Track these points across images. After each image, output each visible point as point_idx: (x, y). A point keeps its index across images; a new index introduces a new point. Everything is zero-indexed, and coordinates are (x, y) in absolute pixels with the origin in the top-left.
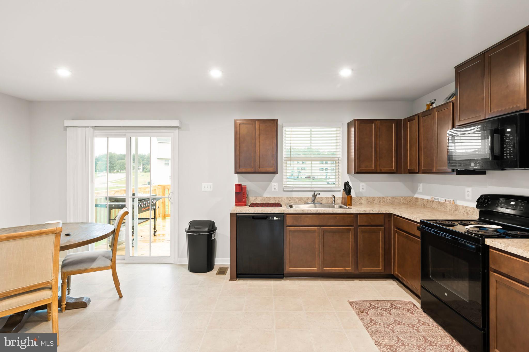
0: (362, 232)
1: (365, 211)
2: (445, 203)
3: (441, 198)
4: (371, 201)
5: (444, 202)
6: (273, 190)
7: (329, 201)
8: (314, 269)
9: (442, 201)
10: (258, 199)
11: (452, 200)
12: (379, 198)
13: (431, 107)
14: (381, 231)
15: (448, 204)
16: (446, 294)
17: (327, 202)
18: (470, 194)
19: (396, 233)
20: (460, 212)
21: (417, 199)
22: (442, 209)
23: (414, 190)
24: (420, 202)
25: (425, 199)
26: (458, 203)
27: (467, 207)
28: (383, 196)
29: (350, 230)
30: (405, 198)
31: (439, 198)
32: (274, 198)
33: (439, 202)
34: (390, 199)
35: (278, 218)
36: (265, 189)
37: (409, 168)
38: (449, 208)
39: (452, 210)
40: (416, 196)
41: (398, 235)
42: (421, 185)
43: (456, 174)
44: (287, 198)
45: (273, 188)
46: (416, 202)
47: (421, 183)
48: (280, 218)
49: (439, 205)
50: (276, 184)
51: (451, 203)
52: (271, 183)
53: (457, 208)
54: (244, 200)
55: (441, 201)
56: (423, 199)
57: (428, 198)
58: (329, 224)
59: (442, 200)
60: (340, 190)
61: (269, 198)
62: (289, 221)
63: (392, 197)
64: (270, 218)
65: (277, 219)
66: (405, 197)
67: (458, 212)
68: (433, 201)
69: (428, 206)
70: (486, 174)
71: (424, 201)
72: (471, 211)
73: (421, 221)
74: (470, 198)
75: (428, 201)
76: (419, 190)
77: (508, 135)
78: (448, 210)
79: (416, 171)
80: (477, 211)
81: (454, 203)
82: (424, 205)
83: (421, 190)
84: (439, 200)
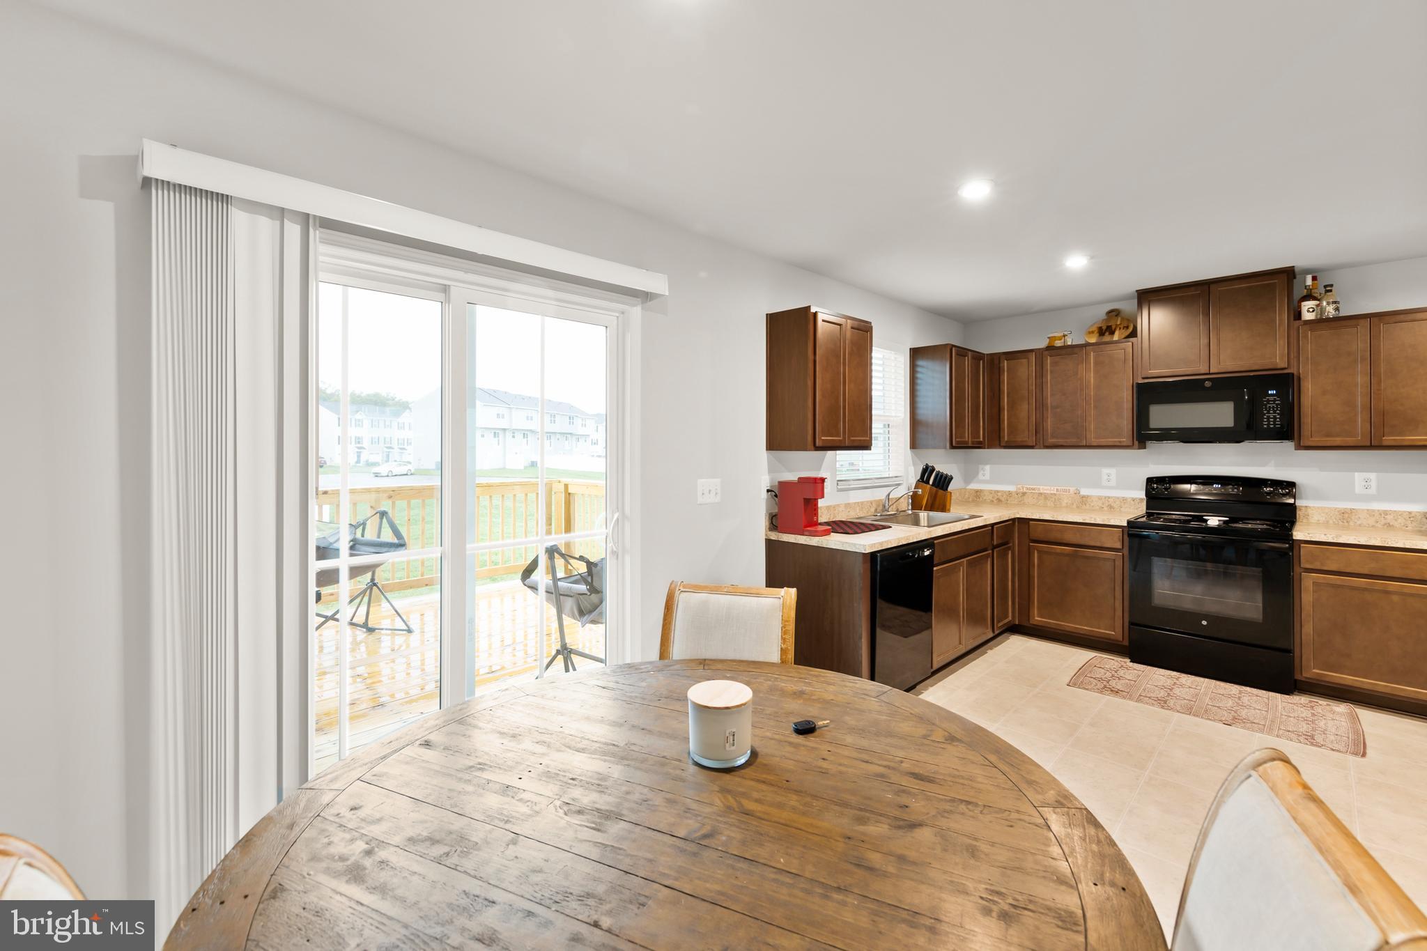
0: (998, 556)
1: (1000, 517)
2: (1055, 494)
3: (1046, 488)
9: (1048, 492)
11: (1072, 490)
13: (1059, 344)
15: (1064, 495)
16: (1204, 623)
18: (1113, 477)
19: (1036, 551)
20: (1092, 504)
21: (978, 492)
25: (1002, 491)
26: (1084, 492)
27: (1109, 498)
31: (1041, 487)
35: (929, 550)
37: (1006, 439)
38: (1065, 502)
39: (1073, 504)
40: (974, 486)
42: (988, 467)
46: (977, 496)
47: (987, 464)
49: (1040, 498)
51: (1071, 492)
53: (1086, 501)
55: (1045, 492)
56: (997, 491)
57: (1012, 488)
58: (972, 551)
64: (920, 553)
65: (928, 552)
67: (1088, 505)
68: (1024, 494)
69: (1013, 502)
70: (1145, 448)
71: (999, 494)
72: (1117, 503)
73: (1129, 522)
74: (1113, 483)
75: (1010, 493)
76: (980, 477)
77: (1272, 398)
78: (1064, 504)
79: (1031, 444)
80: (1132, 502)
81: (1077, 493)
82: (999, 500)
83: (987, 477)
84: (1039, 489)
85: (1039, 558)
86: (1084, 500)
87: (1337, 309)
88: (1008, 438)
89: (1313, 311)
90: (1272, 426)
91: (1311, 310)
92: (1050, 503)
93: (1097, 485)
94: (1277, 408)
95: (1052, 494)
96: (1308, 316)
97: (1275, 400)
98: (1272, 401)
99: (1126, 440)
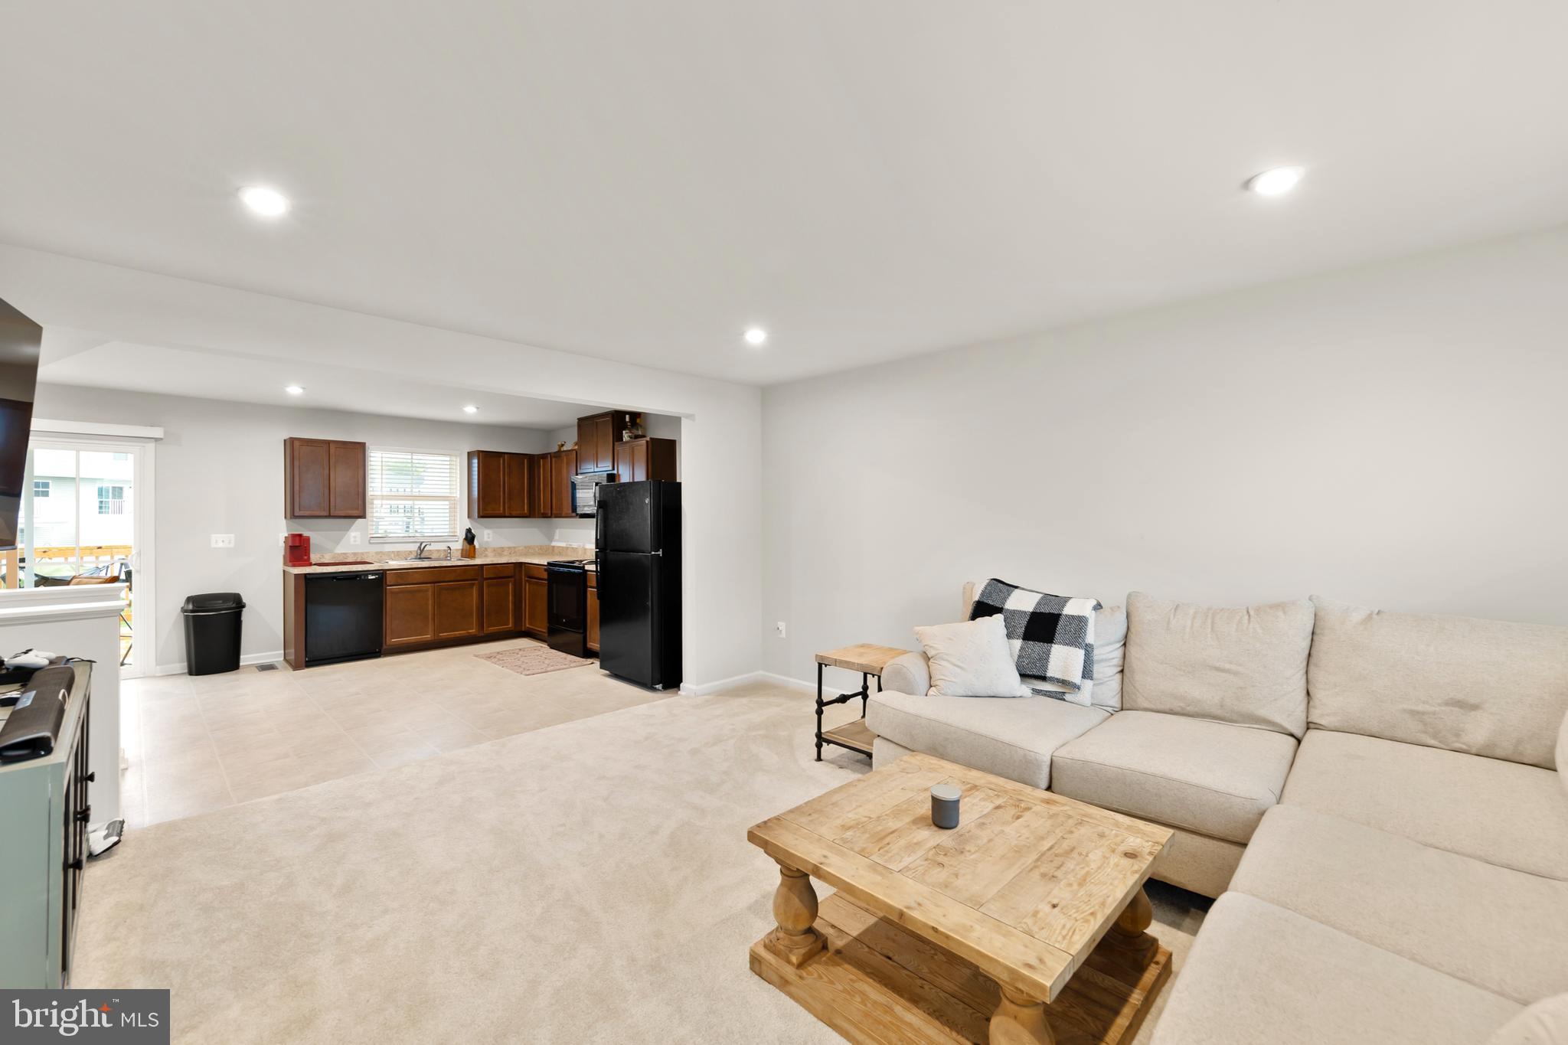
0: (489, 586)
1: (492, 561)
4: (499, 551)
5: (577, 547)
6: (352, 543)
7: (444, 553)
8: (428, 637)
10: (325, 557)
12: (509, 548)
14: (510, 584)
16: (564, 620)
17: (440, 554)
18: (589, 536)
19: (527, 584)
23: (551, 538)
24: (556, 551)
29: (473, 584)
30: (541, 548)
32: (355, 554)
33: (573, 548)
36: (337, 542)
37: (542, 511)
40: (554, 544)
43: (578, 520)
44: (377, 553)
45: (352, 539)
46: (553, 551)
48: (378, 576)
50: (357, 533)
51: (582, 547)
52: (348, 533)
54: (306, 557)
56: (560, 547)
58: (447, 580)
59: (575, 545)
60: (457, 538)
61: (345, 554)
62: (389, 580)
63: (525, 547)
64: (363, 577)
65: (374, 577)
66: (541, 546)
73: (548, 563)
76: (556, 538)
79: (549, 515)
85: (528, 587)
99: (571, 513)
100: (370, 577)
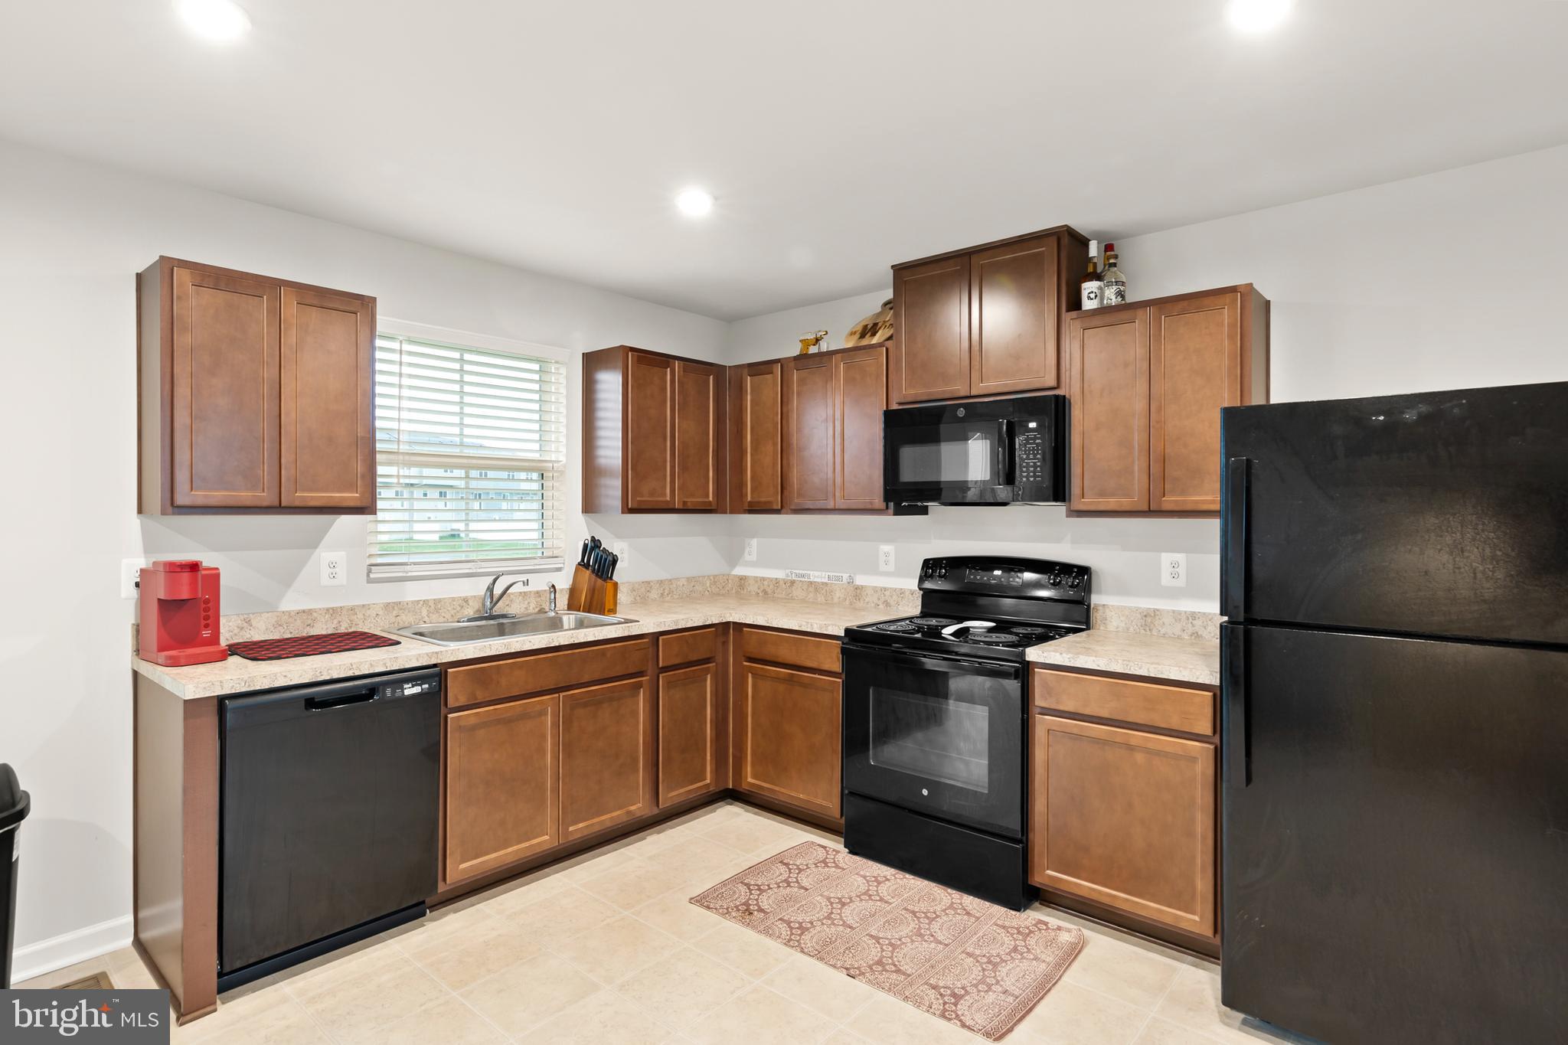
0: (670, 685)
1: (676, 622)
2: (826, 584)
3: (817, 573)
5: (826, 580)
6: (325, 580)
7: (532, 605)
9: (819, 580)
10: (254, 623)
11: (845, 576)
12: (661, 582)
13: (813, 350)
14: (709, 676)
15: (835, 584)
16: (925, 792)
17: (526, 608)
18: (892, 559)
19: (750, 675)
20: (867, 600)
21: (742, 579)
22: (819, 599)
23: (734, 557)
24: (753, 588)
25: (769, 578)
26: (860, 580)
27: (885, 589)
28: (670, 578)
29: (639, 685)
30: (714, 579)
31: (811, 573)
33: (811, 583)
34: (683, 585)
35: (421, 685)
36: (287, 579)
37: (749, 499)
38: (838, 594)
39: (846, 599)
40: (739, 571)
41: (752, 677)
42: (754, 542)
43: (894, 515)
44: (388, 607)
45: (325, 571)
46: (741, 587)
47: (754, 537)
48: (426, 686)
49: (810, 589)
50: (339, 556)
51: (845, 581)
52: (318, 550)
53: (860, 594)
55: (815, 580)
56: (763, 579)
57: (779, 574)
58: (586, 678)
59: (818, 576)
60: (562, 565)
61: (309, 612)
62: (455, 692)
63: (689, 580)
64: (389, 692)
65: (417, 690)
66: (715, 576)
67: (862, 602)
68: (793, 582)
69: (780, 596)
70: (927, 514)
71: (766, 583)
72: (894, 597)
73: (847, 631)
74: (891, 568)
75: (777, 581)
76: (747, 557)
77: (1032, 435)
78: (836, 600)
79: (775, 507)
80: (910, 596)
81: (851, 582)
82: (765, 592)
83: (754, 557)
84: (809, 577)
85: (754, 686)
86: (858, 591)
87: (1121, 294)
88: (752, 497)
89: (1096, 296)
90: (1032, 479)
91: (1092, 296)
92: (821, 599)
93: (875, 571)
94: (1038, 449)
95: (823, 583)
96: (1088, 305)
97: (1035, 438)
98: (1031, 439)
99: (878, 501)
100: (410, 690)
